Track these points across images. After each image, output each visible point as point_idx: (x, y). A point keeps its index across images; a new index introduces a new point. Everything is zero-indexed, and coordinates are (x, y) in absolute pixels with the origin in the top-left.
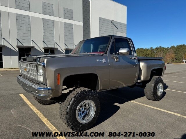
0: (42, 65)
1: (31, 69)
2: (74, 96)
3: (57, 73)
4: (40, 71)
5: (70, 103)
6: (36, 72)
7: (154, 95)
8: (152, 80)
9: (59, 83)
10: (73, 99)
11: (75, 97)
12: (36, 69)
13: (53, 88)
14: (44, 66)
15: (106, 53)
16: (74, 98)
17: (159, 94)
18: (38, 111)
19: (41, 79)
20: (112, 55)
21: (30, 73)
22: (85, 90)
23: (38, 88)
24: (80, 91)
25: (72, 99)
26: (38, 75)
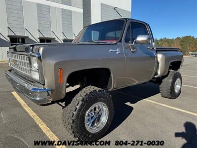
0: (37, 56)
1: (22, 62)
2: (81, 98)
3: (59, 67)
4: (34, 64)
5: (76, 108)
6: (29, 65)
7: (171, 93)
8: (169, 75)
9: (61, 80)
10: (81, 103)
11: (83, 99)
12: (28, 62)
13: (54, 88)
14: (39, 58)
15: (120, 41)
16: (82, 101)
17: (177, 91)
18: (34, 114)
19: (36, 76)
20: (128, 44)
21: (21, 68)
22: (96, 90)
23: (32, 89)
24: (90, 91)
25: (79, 103)
26: (31, 70)
